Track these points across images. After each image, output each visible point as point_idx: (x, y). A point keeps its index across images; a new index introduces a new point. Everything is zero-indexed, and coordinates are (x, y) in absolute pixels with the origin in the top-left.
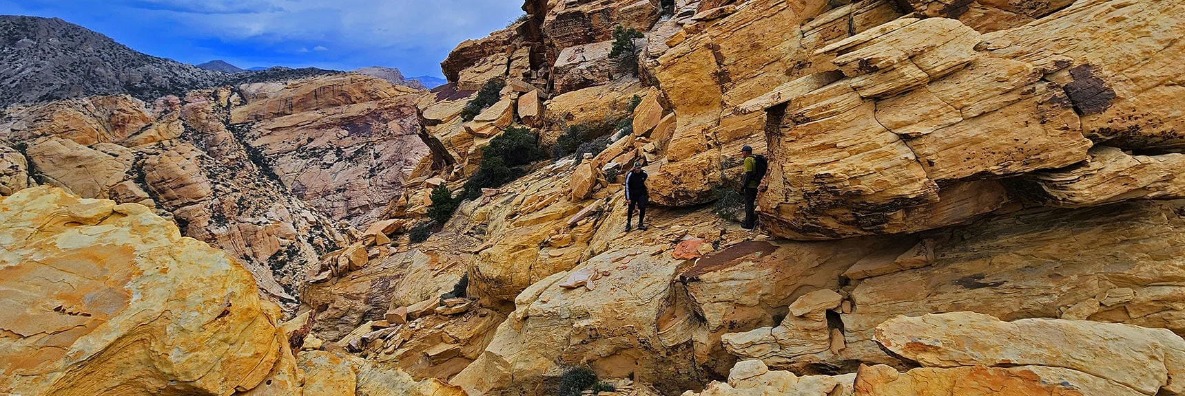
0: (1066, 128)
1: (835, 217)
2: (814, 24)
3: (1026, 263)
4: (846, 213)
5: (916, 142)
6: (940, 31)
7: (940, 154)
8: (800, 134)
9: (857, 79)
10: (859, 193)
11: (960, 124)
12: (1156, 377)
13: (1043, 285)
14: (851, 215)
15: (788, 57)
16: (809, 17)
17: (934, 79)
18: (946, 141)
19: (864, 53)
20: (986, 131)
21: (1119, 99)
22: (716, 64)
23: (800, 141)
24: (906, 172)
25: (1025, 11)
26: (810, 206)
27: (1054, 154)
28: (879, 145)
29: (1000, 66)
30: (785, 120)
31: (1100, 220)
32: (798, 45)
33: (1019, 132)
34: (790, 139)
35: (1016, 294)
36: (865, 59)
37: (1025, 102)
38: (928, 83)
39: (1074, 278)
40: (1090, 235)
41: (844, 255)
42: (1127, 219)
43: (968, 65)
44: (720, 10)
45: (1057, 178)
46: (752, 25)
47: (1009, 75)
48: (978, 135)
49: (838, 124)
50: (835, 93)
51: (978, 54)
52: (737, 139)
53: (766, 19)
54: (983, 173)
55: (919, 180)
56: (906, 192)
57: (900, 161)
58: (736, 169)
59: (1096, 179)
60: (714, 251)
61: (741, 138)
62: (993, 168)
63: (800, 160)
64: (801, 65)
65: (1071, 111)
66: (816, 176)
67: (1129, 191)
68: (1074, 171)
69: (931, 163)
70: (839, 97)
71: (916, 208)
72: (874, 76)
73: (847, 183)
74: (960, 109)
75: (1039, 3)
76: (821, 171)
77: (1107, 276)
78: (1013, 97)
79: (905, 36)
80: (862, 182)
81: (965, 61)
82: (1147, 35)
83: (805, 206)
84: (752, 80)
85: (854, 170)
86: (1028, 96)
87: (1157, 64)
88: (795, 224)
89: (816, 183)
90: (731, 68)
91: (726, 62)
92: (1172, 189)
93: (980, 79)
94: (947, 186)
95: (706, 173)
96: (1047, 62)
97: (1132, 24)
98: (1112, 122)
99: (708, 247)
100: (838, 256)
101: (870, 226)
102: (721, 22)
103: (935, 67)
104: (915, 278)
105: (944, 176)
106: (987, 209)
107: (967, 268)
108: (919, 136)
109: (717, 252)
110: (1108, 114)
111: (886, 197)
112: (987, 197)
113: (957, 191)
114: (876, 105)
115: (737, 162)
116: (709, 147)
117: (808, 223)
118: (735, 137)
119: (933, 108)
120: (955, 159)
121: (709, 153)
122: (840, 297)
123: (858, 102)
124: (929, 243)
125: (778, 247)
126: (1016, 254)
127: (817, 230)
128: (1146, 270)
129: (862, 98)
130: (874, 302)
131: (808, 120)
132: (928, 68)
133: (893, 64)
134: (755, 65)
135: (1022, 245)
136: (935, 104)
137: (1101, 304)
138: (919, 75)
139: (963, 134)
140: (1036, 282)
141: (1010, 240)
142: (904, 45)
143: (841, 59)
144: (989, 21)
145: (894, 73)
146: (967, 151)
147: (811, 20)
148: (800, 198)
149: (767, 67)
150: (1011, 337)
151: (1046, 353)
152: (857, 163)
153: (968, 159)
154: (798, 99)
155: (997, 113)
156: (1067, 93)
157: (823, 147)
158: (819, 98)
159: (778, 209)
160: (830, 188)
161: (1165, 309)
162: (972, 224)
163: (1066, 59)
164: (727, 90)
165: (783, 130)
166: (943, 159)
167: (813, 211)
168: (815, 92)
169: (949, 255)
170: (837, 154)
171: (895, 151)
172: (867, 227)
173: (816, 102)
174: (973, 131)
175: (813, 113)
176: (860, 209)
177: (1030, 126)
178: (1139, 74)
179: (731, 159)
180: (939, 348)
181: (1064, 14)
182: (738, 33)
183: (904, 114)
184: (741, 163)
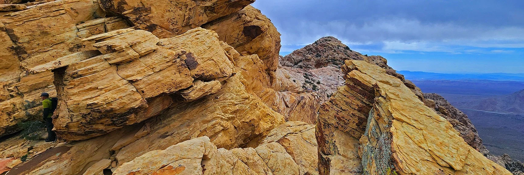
0: (186, 75)
1: (102, 123)
2: (84, 25)
3: (180, 123)
4: (108, 121)
5: (136, 83)
6: (143, 36)
7: (146, 87)
8: (77, 83)
9: (107, 55)
10: (112, 110)
11: (153, 75)
12: (202, 152)
13: (185, 130)
14: (110, 121)
15: (70, 41)
16: (81, 21)
17: (142, 56)
18: (148, 82)
19: (108, 42)
20: (162, 77)
21: (199, 65)
22: (11, 41)
23: (77, 88)
24: (133, 97)
25: (175, 32)
26: (87, 121)
27: (184, 84)
28: (119, 86)
29: (166, 52)
30: (66, 77)
31: (198, 104)
32: (75, 35)
33: (173, 77)
34: (71, 87)
35: (178, 136)
36: (109, 45)
37: (174, 66)
38: (140, 58)
39: (193, 125)
40: (196, 109)
41: (111, 140)
42: (205, 102)
43: (154, 51)
44: (11, 6)
45: (186, 92)
46: (40, 20)
47: (168, 55)
48: (159, 79)
49: (98, 77)
50: (95, 62)
51: (158, 47)
52: (36, 89)
53: (51, 18)
54: (163, 93)
55: (139, 99)
56: (134, 106)
57: (130, 93)
58: (38, 108)
59: (195, 91)
60: (22, 163)
61: (40, 88)
62: (166, 91)
63: (77, 97)
64: (79, 47)
65: (187, 68)
66: (87, 105)
67: (204, 93)
68: (190, 89)
69: (143, 92)
70: (97, 64)
71: (140, 111)
72: (115, 54)
73: (105, 106)
74: (152, 69)
75: (179, 30)
76: (90, 102)
77: (201, 121)
78: (170, 64)
79: (128, 36)
80: (113, 104)
81: (153, 49)
82: (204, 44)
83: (84, 121)
84: (44, 54)
85: (108, 99)
86: (174, 63)
87: (207, 54)
88: (80, 132)
89: (88, 108)
90: (26, 45)
91: (20, 41)
92: (213, 92)
93: (159, 57)
94: (150, 100)
95: (11, 114)
96: (179, 51)
97: (201, 40)
98: (198, 72)
99: (17, 162)
100: (108, 141)
101: (120, 124)
102: (12, 14)
103: (141, 51)
104: (143, 141)
105: (149, 97)
106: (167, 107)
107: (162, 131)
108: (137, 81)
109: (25, 163)
110: (197, 69)
111: (125, 109)
112: (166, 102)
113: (155, 102)
114: (117, 67)
115: (38, 103)
116: (12, 96)
117: (87, 130)
118: (33, 88)
119: (142, 68)
120: (152, 89)
121: (12, 100)
122: (110, 161)
123: (108, 66)
124: (147, 124)
125: (72, 147)
126: (177, 121)
127: (93, 132)
128: (210, 117)
129: (110, 64)
130: (127, 157)
131: (81, 76)
132: (139, 51)
133: (123, 49)
134: (45, 44)
135: (179, 117)
136: (143, 67)
137: (200, 131)
138: (135, 54)
139: (154, 79)
140: (184, 129)
141: (175, 116)
142: (128, 40)
143: (98, 44)
144: (163, 34)
145: (124, 53)
146: (156, 85)
147: (82, 22)
148: (80, 118)
149: (55, 46)
150: (165, 155)
151: (175, 157)
152: (110, 95)
153: (157, 88)
154: (73, 65)
155: (166, 70)
156: (186, 62)
157: (91, 89)
158: (86, 64)
159: (67, 126)
160: (96, 110)
161: (214, 127)
162: (163, 113)
163: (185, 50)
164: (24, 59)
165: (65, 82)
166: (147, 89)
167: (89, 123)
168: (84, 61)
169: (156, 128)
170: (99, 92)
171: (127, 88)
172: (119, 124)
173: (85, 66)
174: (158, 77)
175: (83, 72)
176: (114, 117)
177: (176, 74)
178: (203, 56)
179: (33, 102)
180: (140, 171)
181: (184, 35)
182: (29, 23)
183: (129, 71)
184: (41, 104)
